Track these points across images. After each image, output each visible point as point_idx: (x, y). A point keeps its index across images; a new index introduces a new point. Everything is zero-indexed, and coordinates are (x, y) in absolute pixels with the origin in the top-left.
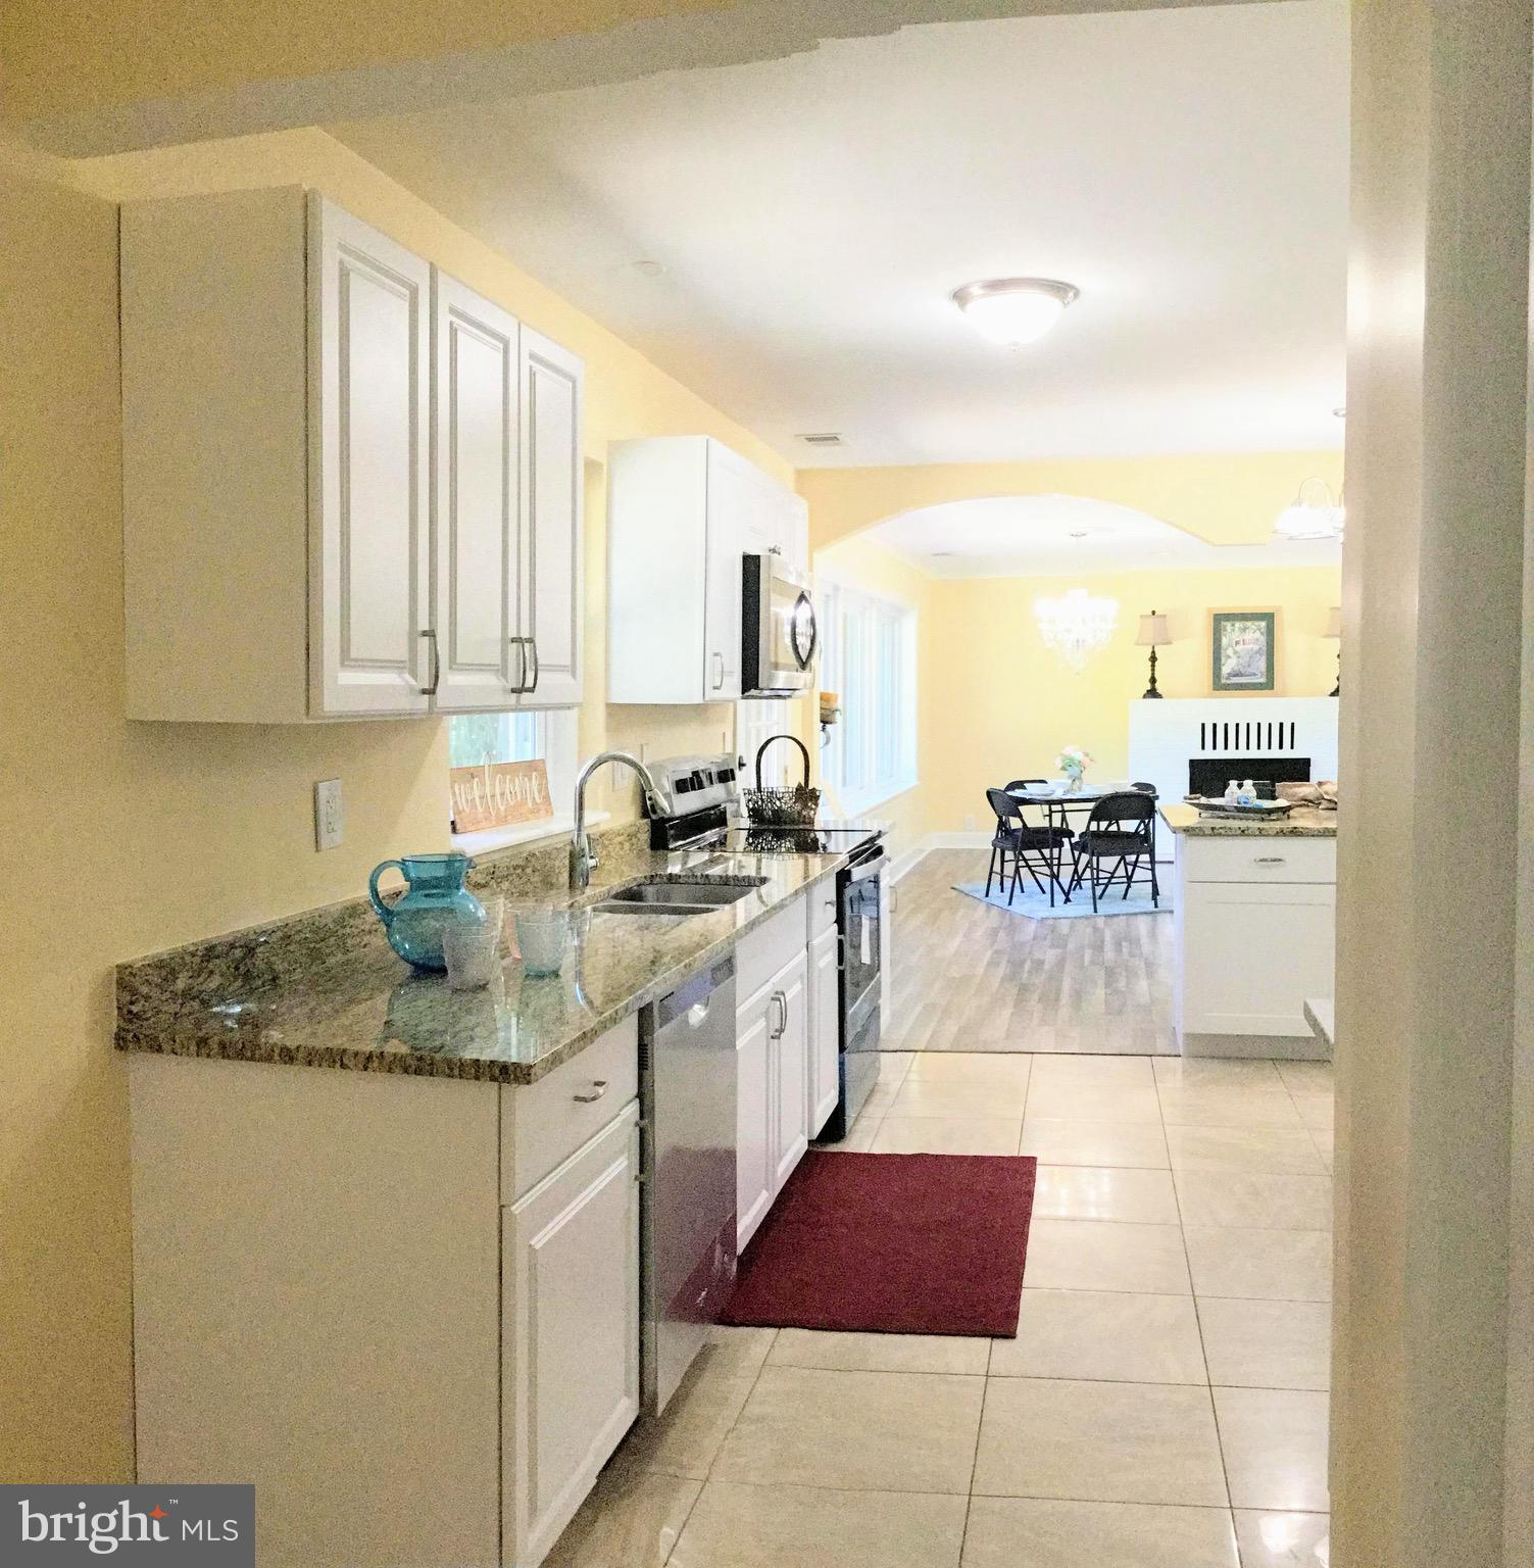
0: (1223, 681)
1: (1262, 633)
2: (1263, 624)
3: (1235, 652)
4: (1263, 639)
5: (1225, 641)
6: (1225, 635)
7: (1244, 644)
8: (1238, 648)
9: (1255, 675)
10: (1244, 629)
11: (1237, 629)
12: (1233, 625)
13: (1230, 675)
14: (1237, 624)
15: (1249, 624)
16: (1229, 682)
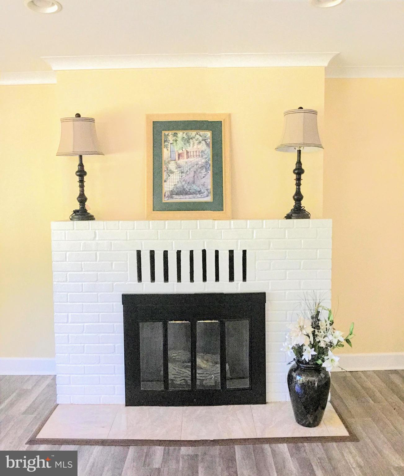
0: (165, 200)
1: (208, 145)
2: (209, 134)
3: (179, 167)
4: (209, 151)
5: (166, 153)
6: (166, 147)
7: (188, 157)
8: (181, 162)
9: (200, 192)
10: (188, 140)
11: (179, 139)
12: (175, 135)
13: (172, 193)
14: (180, 134)
15: (193, 133)
16: (171, 201)
